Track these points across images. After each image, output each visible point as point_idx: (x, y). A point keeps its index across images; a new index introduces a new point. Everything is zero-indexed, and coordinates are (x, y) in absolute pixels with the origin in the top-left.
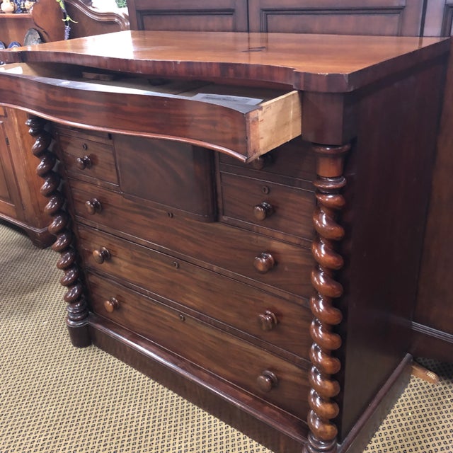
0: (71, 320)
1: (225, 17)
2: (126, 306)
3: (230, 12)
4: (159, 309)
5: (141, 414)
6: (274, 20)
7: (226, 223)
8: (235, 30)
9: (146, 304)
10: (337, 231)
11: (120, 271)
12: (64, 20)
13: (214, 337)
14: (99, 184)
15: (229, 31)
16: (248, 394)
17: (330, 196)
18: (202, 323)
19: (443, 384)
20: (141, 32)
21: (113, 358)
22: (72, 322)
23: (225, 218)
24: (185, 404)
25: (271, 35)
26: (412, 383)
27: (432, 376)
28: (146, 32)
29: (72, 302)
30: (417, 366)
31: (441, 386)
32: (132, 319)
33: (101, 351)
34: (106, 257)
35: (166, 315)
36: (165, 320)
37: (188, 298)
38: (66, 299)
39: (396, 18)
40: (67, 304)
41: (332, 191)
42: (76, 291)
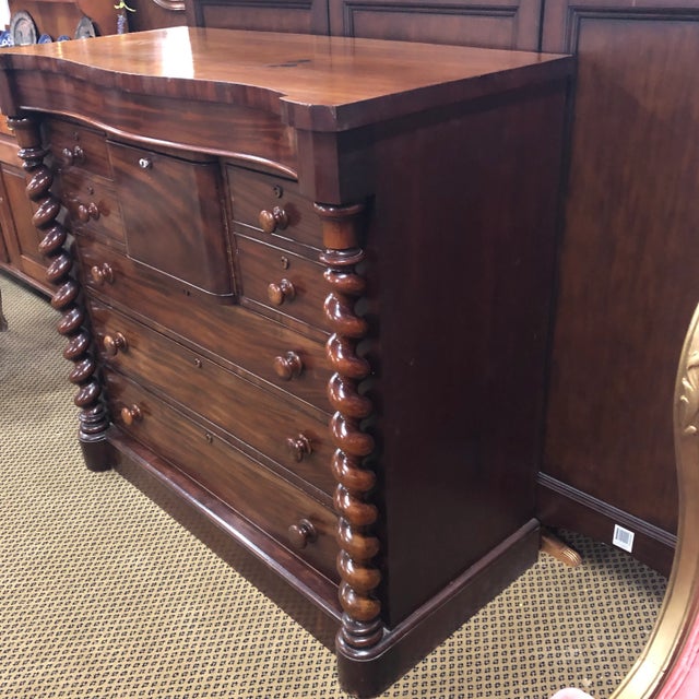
0: (85, 432)
2: (150, 419)
3: (307, 5)
4: (184, 424)
5: (151, 566)
7: (246, 308)
9: (170, 416)
10: (353, 324)
11: (139, 369)
12: (117, 7)
14: (108, 243)
16: (286, 551)
17: (343, 276)
22: (85, 436)
23: (245, 300)
24: (213, 559)
26: (540, 563)
27: (572, 556)
29: (86, 405)
33: (122, 479)
34: (122, 347)
35: (193, 434)
36: (192, 440)
37: (214, 411)
38: (79, 404)
39: (509, 22)
40: (79, 409)
42: (91, 392)
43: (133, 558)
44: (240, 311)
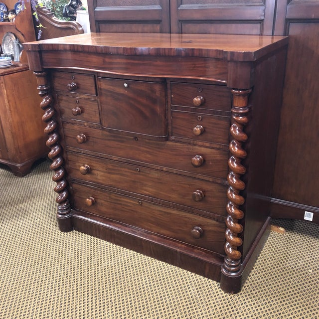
0: (60, 214)
1: (155, 25)
3: (158, 22)
4: (125, 200)
6: (186, 27)
7: (173, 141)
8: (161, 32)
9: (115, 198)
10: (244, 136)
11: (97, 179)
12: (38, 27)
13: (162, 211)
14: (86, 124)
15: (157, 33)
16: (183, 244)
17: (241, 118)
18: (154, 204)
19: (288, 233)
20: (98, 33)
21: (89, 236)
22: (60, 216)
23: (173, 138)
24: (142, 257)
25: (184, 35)
26: (272, 234)
27: (282, 229)
28: (101, 33)
29: (61, 203)
30: (273, 225)
31: (287, 234)
32: (104, 209)
33: (80, 233)
34: (89, 171)
35: (129, 203)
36: (127, 206)
37: (145, 190)
38: (57, 201)
40: (57, 204)
41: (242, 115)
42: (64, 195)
43: (106, 263)
44: (169, 143)
